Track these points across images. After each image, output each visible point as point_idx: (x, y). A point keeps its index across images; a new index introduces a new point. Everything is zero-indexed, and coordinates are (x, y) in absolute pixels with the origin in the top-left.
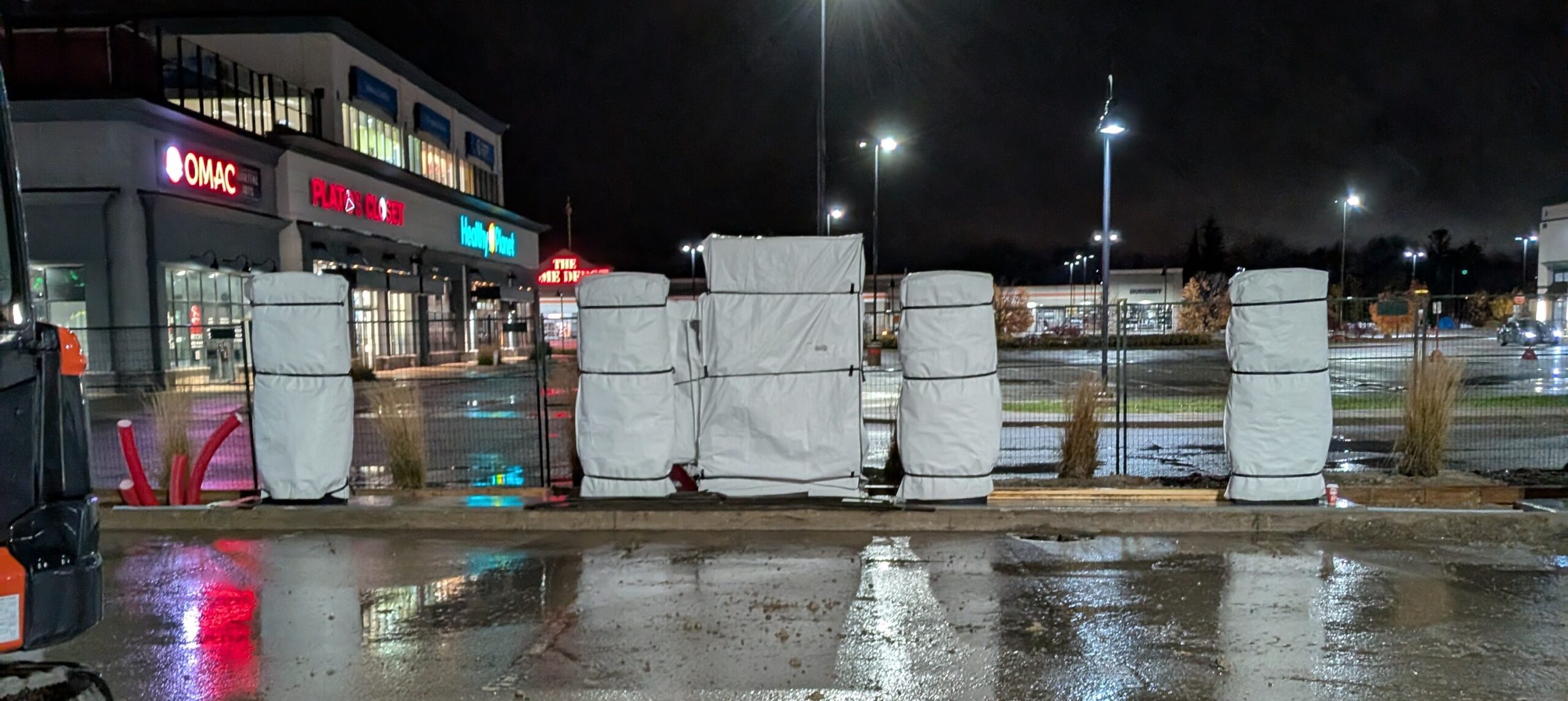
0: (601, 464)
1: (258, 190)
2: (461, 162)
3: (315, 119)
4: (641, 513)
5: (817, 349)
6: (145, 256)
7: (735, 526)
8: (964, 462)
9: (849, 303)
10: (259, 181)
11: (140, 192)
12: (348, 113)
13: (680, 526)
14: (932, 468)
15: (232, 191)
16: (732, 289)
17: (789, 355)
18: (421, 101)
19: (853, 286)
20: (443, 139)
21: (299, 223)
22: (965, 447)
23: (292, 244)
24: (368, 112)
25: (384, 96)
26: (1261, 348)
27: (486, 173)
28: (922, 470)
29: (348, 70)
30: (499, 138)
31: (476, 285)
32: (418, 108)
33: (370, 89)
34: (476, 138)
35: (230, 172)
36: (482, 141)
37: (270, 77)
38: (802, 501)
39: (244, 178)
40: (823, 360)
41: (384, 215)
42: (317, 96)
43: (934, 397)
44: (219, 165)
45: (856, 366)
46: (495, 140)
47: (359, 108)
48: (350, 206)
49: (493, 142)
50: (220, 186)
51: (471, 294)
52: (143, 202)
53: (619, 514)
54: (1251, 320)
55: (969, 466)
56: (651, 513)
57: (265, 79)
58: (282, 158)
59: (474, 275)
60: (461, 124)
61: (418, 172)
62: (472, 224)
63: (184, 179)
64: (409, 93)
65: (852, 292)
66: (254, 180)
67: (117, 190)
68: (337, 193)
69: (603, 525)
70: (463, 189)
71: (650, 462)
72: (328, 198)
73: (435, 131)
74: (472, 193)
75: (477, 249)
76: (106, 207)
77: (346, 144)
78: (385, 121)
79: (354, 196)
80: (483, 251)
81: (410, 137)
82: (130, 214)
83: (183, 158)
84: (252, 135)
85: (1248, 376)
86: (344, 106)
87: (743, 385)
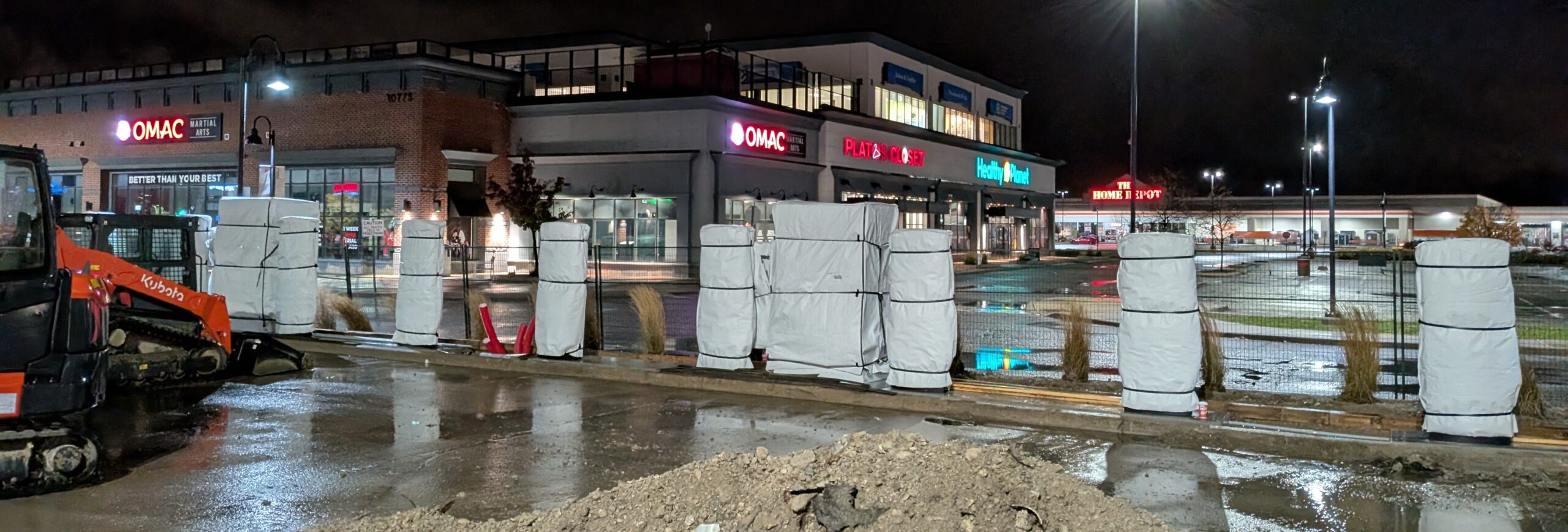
0: (706, 347)
1: (803, 148)
2: (981, 120)
3: (855, 100)
4: (717, 380)
5: (836, 277)
6: (713, 192)
7: (770, 393)
8: (924, 363)
9: (857, 248)
10: (804, 142)
11: (711, 152)
12: (880, 94)
13: (738, 390)
14: (903, 364)
15: (782, 149)
16: (786, 236)
17: (818, 281)
18: (946, 81)
19: (858, 236)
20: (964, 103)
21: (833, 167)
22: (926, 352)
23: (827, 182)
24: (897, 91)
25: (912, 80)
26: (1135, 292)
27: (1005, 126)
28: (897, 365)
29: (882, 65)
30: (1020, 101)
31: (989, 206)
32: (943, 87)
33: (898, 76)
34: (995, 102)
35: (781, 137)
36: (1001, 104)
37: (820, 74)
38: (814, 380)
39: (792, 140)
40: (839, 285)
41: (906, 160)
42: (857, 85)
43: (904, 314)
44: (773, 133)
45: (861, 290)
46: (1016, 103)
47: (890, 90)
48: (876, 154)
49: (1013, 105)
50: (772, 147)
51: (984, 211)
52: (713, 157)
53: (706, 379)
54: (1129, 271)
55: (926, 364)
56: (723, 380)
57: (817, 75)
58: (822, 126)
59: (988, 199)
60: (981, 93)
61: (940, 130)
62: (987, 162)
63: (745, 143)
64: (934, 75)
65: (859, 240)
66: (801, 141)
67: (698, 151)
68: (866, 146)
69: (695, 386)
70: (982, 139)
71: (732, 348)
72: (858, 152)
73: (956, 100)
74: (992, 143)
75: (993, 180)
76: (692, 160)
77: (877, 114)
78: (912, 96)
79: (881, 148)
80: (998, 181)
81: (935, 106)
82: (705, 169)
83: (745, 129)
84: (805, 113)
85: (1129, 313)
86: (878, 90)
87: (791, 299)
